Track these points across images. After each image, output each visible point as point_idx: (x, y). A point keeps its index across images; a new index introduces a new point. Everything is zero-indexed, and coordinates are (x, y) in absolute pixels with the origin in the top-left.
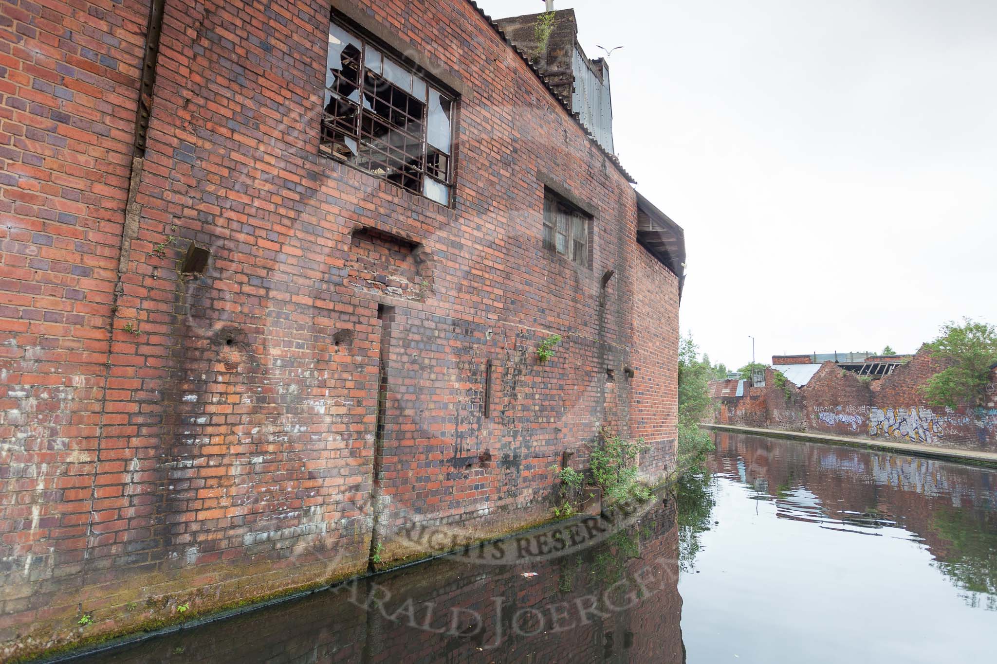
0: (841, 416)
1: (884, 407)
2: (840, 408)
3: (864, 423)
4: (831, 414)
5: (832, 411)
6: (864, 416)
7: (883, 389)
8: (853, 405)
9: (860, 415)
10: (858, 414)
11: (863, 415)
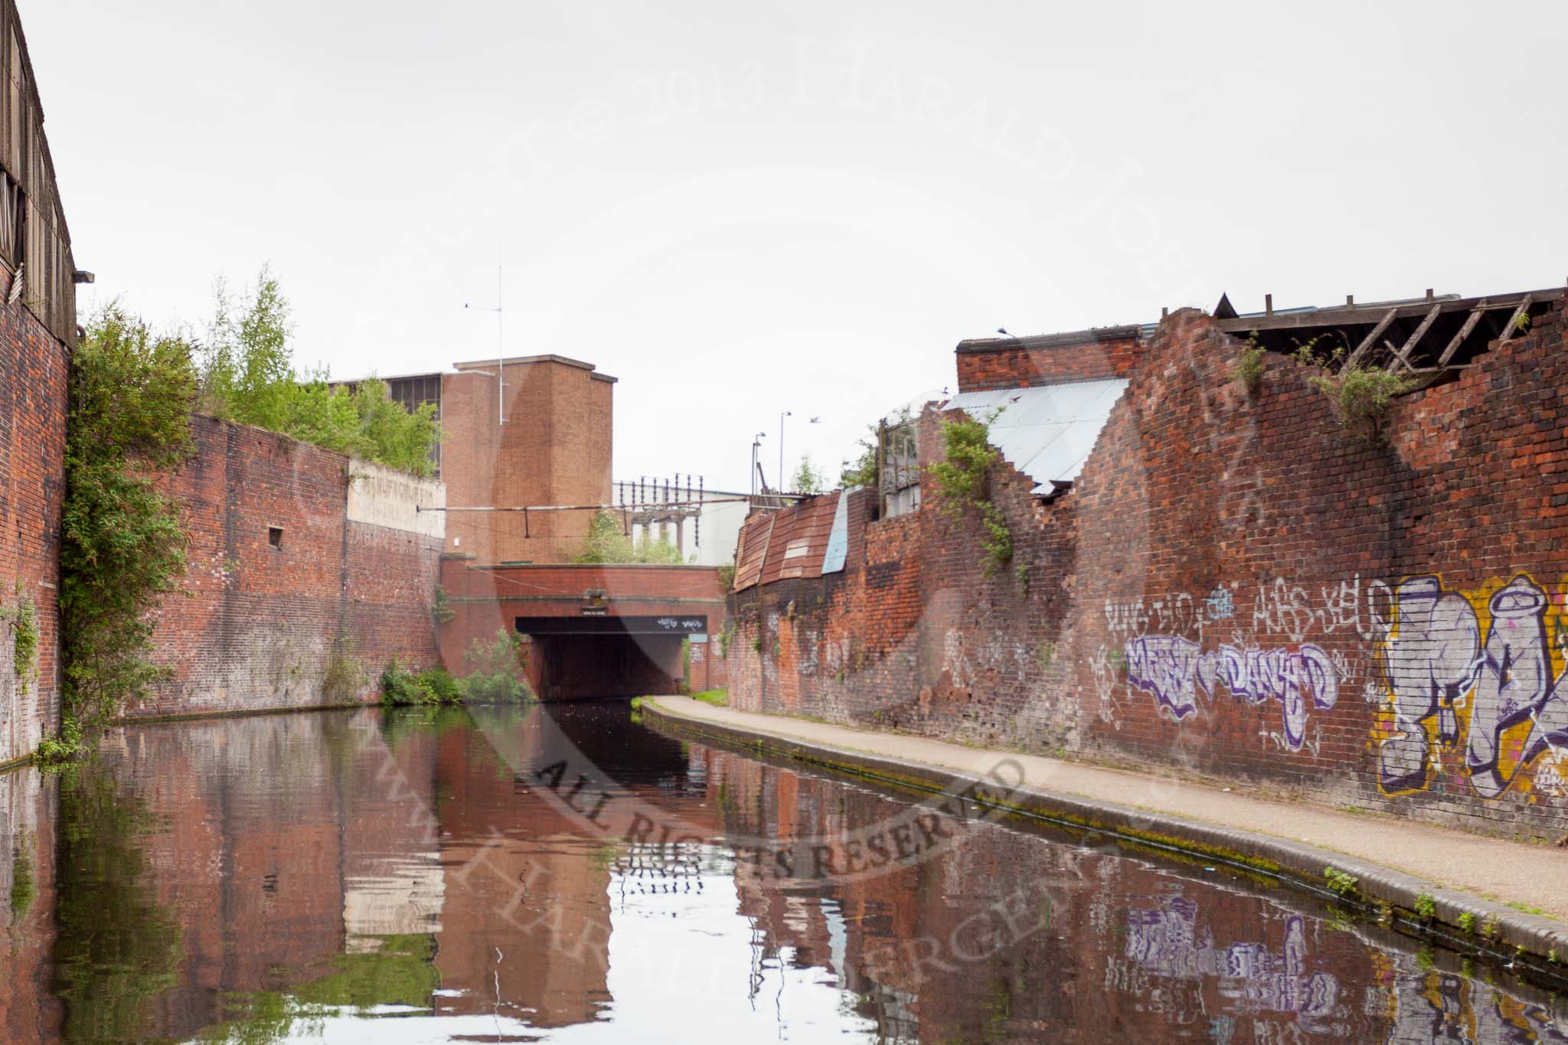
0: (1228, 653)
1: (1473, 580)
2: (1222, 603)
3: (1350, 694)
4: (1183, 647)
5: (1183, 626)
6: (1351, 654)
7: (1474, 447)
8: (1290, 579)
9: (1327, 644)
10: (1316, 636)
11: (1345, 642)
